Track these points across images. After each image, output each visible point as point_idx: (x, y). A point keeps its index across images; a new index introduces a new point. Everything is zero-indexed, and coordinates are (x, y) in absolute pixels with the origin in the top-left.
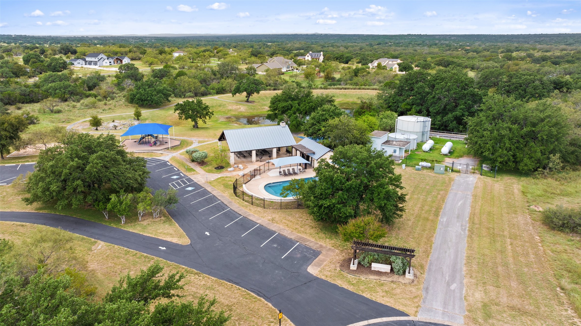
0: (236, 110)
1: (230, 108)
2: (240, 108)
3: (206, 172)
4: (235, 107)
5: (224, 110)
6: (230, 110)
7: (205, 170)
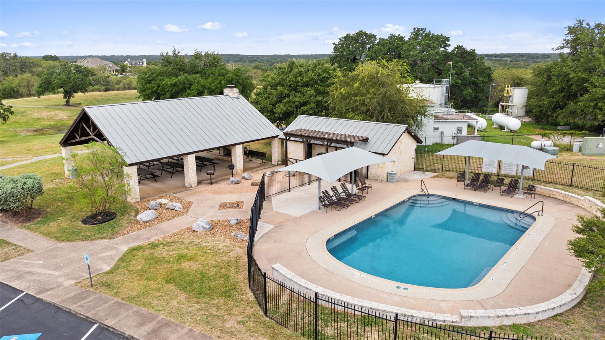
0: (48, 119)
1: (36, 115)
2: (57, 115)
3: (57, 239)
4: (45, 114)
5: (25, 120)
6: (38, 119)
7: (49, 235)
